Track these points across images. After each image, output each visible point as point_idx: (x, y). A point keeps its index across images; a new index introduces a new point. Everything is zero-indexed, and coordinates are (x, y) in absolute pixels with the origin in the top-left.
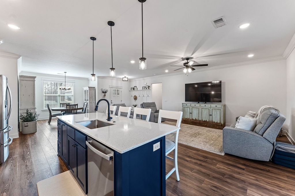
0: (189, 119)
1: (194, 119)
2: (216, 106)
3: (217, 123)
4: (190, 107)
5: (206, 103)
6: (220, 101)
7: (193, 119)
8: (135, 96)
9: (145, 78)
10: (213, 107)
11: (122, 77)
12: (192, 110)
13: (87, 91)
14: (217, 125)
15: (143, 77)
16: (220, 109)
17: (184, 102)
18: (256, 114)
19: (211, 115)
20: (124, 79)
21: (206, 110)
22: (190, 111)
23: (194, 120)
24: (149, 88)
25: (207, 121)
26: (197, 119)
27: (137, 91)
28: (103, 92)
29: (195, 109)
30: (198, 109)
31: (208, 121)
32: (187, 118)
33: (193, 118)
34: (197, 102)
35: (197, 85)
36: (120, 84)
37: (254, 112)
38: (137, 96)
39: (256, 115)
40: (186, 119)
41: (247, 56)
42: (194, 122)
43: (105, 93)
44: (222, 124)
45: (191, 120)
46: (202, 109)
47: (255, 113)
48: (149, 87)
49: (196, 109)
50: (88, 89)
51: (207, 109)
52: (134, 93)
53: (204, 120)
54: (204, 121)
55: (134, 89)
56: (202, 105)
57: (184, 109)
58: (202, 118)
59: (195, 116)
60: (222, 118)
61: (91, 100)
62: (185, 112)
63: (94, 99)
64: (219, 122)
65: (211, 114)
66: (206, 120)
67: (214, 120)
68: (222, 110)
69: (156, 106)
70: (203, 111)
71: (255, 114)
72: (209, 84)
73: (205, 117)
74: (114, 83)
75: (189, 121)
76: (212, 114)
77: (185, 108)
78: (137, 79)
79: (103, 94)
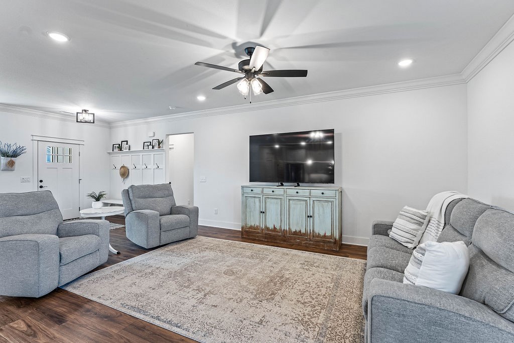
0: (257, 228)
1: (271, 227)
2: (323, 193)
3: (325, 236)
4: (261, 196)
5: (299, 185)
6: (331, 181)
7: (268, 229)
8: (123, 167)
9: (150, 120)
10: (316, 197)
11: (73, 109)
12: (265, 203)
14: (324, 242)
15: (145, 117)
16: (332, 202)
17: (247, 183)
18: (426, 216)
19: (311, 217)
20: (81, 117)
21: (299, 202)
22: (260, 207)
23: (271, 230)
24: (159, 147)
25: (300, 231)
26: (278, 228)
27: (130, 155)
28: (5, 155)
29: (273, 200)
30: (279, 201)
31: (303, 231)
32: (253, 225)
33: (268, 226)
34: (277, 184)
35: (279, 145)
36: (74, 131)
37: (421, 212)
38: (130, 166)
39: (427, 219)
40: (251, 227)
41: (397, 63)
42: (270, 235)
43: (12, 156)
44: (335, 239)
45: (262, 230)
46: (289, 201)
47: (425, 214)
48: (159, 143)
49: (275, 201)
51: (302, 202)
52: (122, 159)
53: (293, 230)
54: (295, 233)
55: (120, 148)
56: (290, 190)
57: (246, 202)
58: (289, 225)
59: (272, 221)
60: (336, 224)
62: (248, 210)
64: (328, 234)
65: (311, 215)
66: (298, 230)
67: (317, 231)
68: (337, 202)
69: (172, 195)
70: (292, 206)
71: (424, 217)
72: (303, 143)
73: (297, 223)
74: (53, 129)
75: (258, 233)
76: (313, 213)
77: (250, 199)
78: (128, 122)
79: (4, 160)
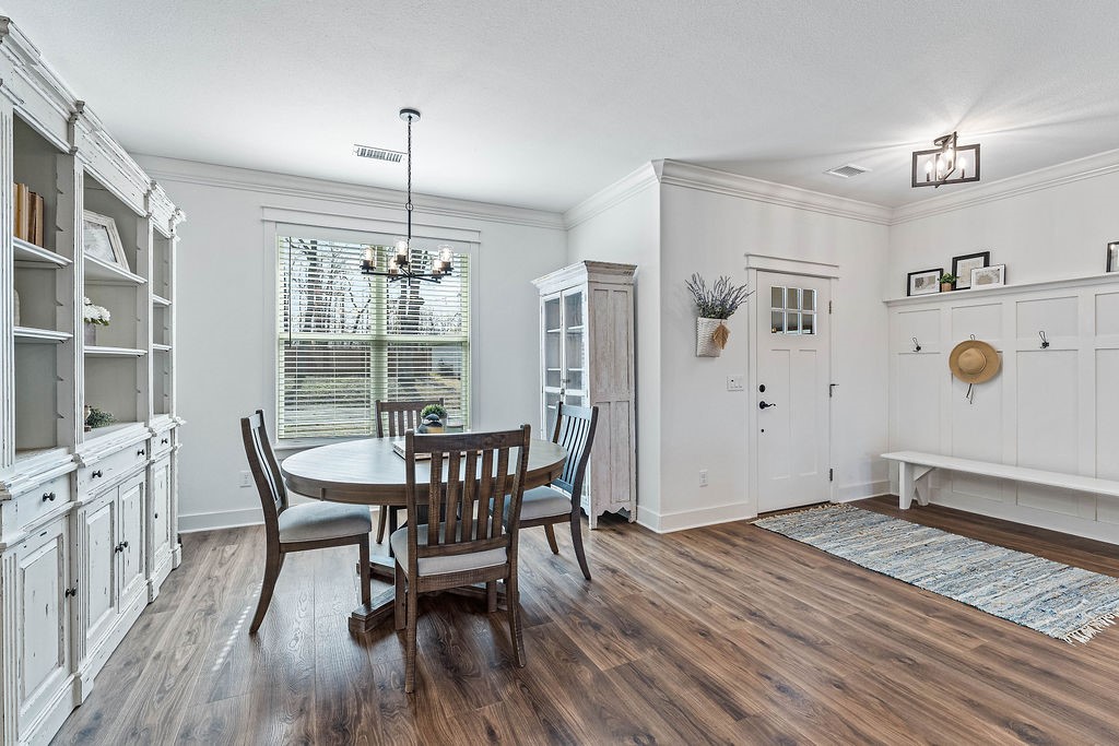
8: (972, 344)
13: (574, 301)
27: (1009, 302)
28: (706, 310)
38: (1007, 341)
43: (720, 316)
50: (579, 281)
55: (950, 282)
61: (604, 374)
63: (623, 373)
74: (782, 232)
79: (707, 326)
